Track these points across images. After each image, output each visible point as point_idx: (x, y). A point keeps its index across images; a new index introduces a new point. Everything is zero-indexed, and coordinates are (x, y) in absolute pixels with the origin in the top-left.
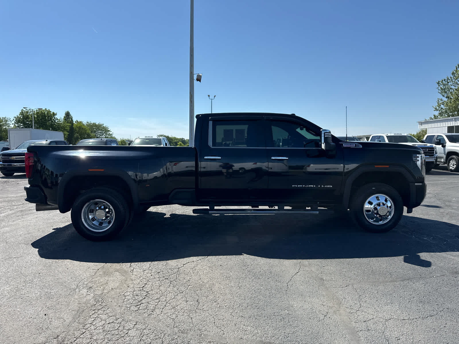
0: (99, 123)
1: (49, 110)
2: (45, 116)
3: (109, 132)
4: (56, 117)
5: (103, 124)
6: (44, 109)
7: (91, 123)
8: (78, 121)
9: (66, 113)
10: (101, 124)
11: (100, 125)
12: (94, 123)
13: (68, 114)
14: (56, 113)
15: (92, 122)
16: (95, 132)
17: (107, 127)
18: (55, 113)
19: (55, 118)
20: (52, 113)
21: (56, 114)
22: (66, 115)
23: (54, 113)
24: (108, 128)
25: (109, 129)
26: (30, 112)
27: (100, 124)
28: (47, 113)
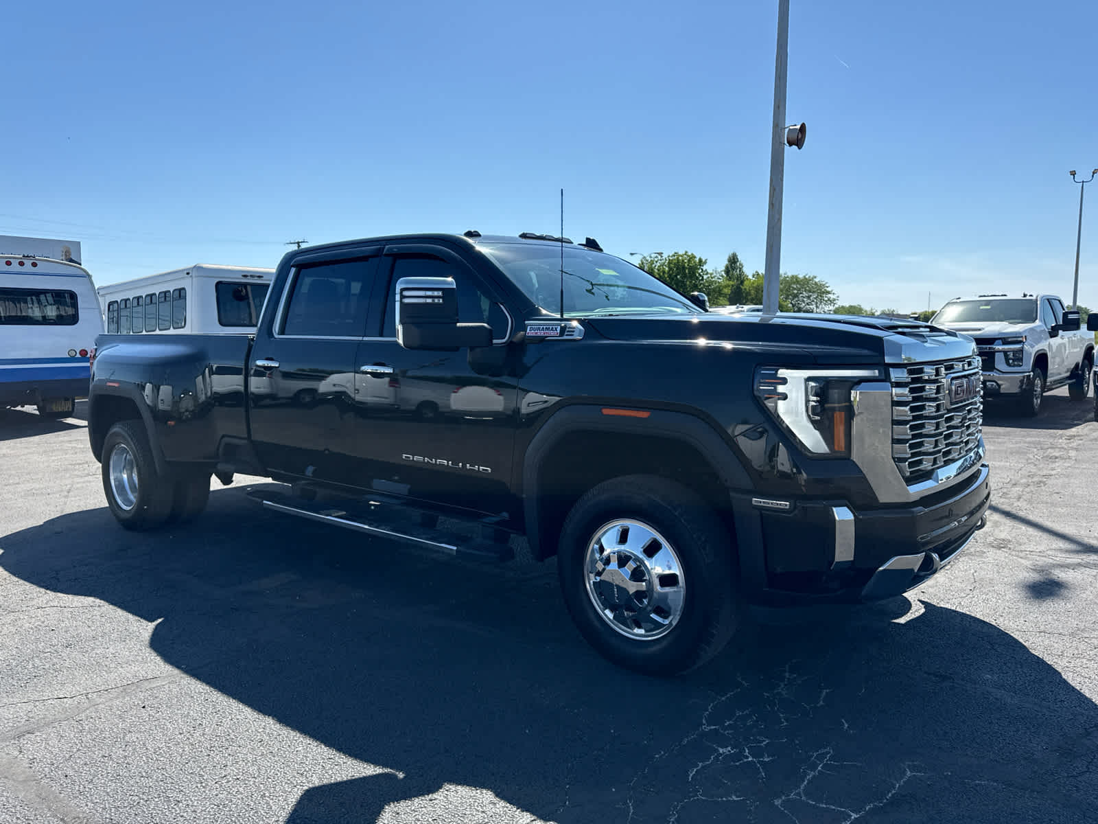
0: (804, 275)
1: (692, 254)
2: (684, 268)
3: (830, 295)
4: (704, 268)
5: (815, 277)
6: (681, 252)
7: (788, 277)
8: (758, 274)
9: (730, 257)
10: (809, 277)
11: (806, 279)
12: (793, 276)
13: (733, 260)
14: (706, 260)
15: (790, 274)
16: (796, 296)
17: (824, 283)
18: (704, 260)
19: (702, 270)
20: (697, 260)
21: (705, 263)
22: (729, 261)
23: (700, 260)
24: (827, 285)
25: (828, 289)
26: (656, 262)
27: (807, 277)
28: (689, 261)
